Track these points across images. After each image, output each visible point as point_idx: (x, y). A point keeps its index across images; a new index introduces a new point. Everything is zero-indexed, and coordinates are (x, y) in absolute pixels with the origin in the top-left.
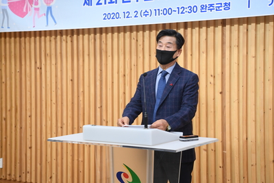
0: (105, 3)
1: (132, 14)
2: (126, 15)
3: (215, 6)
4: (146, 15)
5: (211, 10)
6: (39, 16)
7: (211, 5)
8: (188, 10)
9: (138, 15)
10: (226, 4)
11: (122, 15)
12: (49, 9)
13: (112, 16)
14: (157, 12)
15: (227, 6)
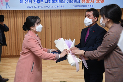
1: (37, 7)
3: (61, 6)
4: (41, 7)
6: (3, 5)
8: (53, 7)
9: (39, 7)
11: (34, 7)
12: (7, 3)
13: (30, 7)
14: (45, 6)
15: (64, 6)
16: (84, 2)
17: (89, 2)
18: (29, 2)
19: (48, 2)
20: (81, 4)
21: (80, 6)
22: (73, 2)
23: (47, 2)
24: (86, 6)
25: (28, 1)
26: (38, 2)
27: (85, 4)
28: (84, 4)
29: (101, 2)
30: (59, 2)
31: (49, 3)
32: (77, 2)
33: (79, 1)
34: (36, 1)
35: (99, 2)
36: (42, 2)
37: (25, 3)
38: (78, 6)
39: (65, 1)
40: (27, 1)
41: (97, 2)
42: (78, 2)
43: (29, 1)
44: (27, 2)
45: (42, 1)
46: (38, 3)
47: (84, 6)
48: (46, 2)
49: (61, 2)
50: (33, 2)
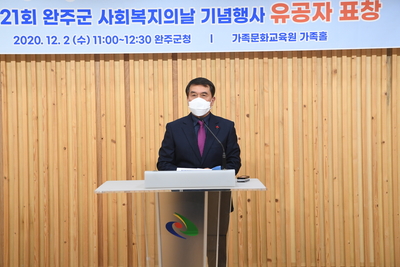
0: (17, 23)
1: (61, 40)
2: (52, 40)
3: (173, 37)
4: (82, 43)
5: (168, 42)
7: (168, 37)
8: (139, 40)
9: (71, 41)
10: (185, 36)
11: (44, 40)
13: (28, 40)
14: (98, 39)
15: (187, 39)
16: (284, 18)
17: (307, 18)
18: (21, 20)
19: (114, 20)
20: (269, 26)
21: (264, 38)
22: (233, 18)
23: (107, 17)
24: (293, 37)
25: (16, 12)
26: (68, 17)
27: (289, 26)
28: (281, 27)
29: (364, 17)
30: (164, 19)
31: (120, 22)
32: (249, 18)
33: (258, 14)
34: (57, 14)
35: (354, 18)
36: (84, 18)
37: (4, 22)
38: (255, 37)
39: (193, 12)
40: (13, 15)
41: (345, 18)
42: (255, 16)
43: (20, 15)
44: (12, 19)
45: (86, 14)
46: (68, 21)
47: (283, 37)
48: (103, 18)
49: (173, 19)
50: (40, 17)
